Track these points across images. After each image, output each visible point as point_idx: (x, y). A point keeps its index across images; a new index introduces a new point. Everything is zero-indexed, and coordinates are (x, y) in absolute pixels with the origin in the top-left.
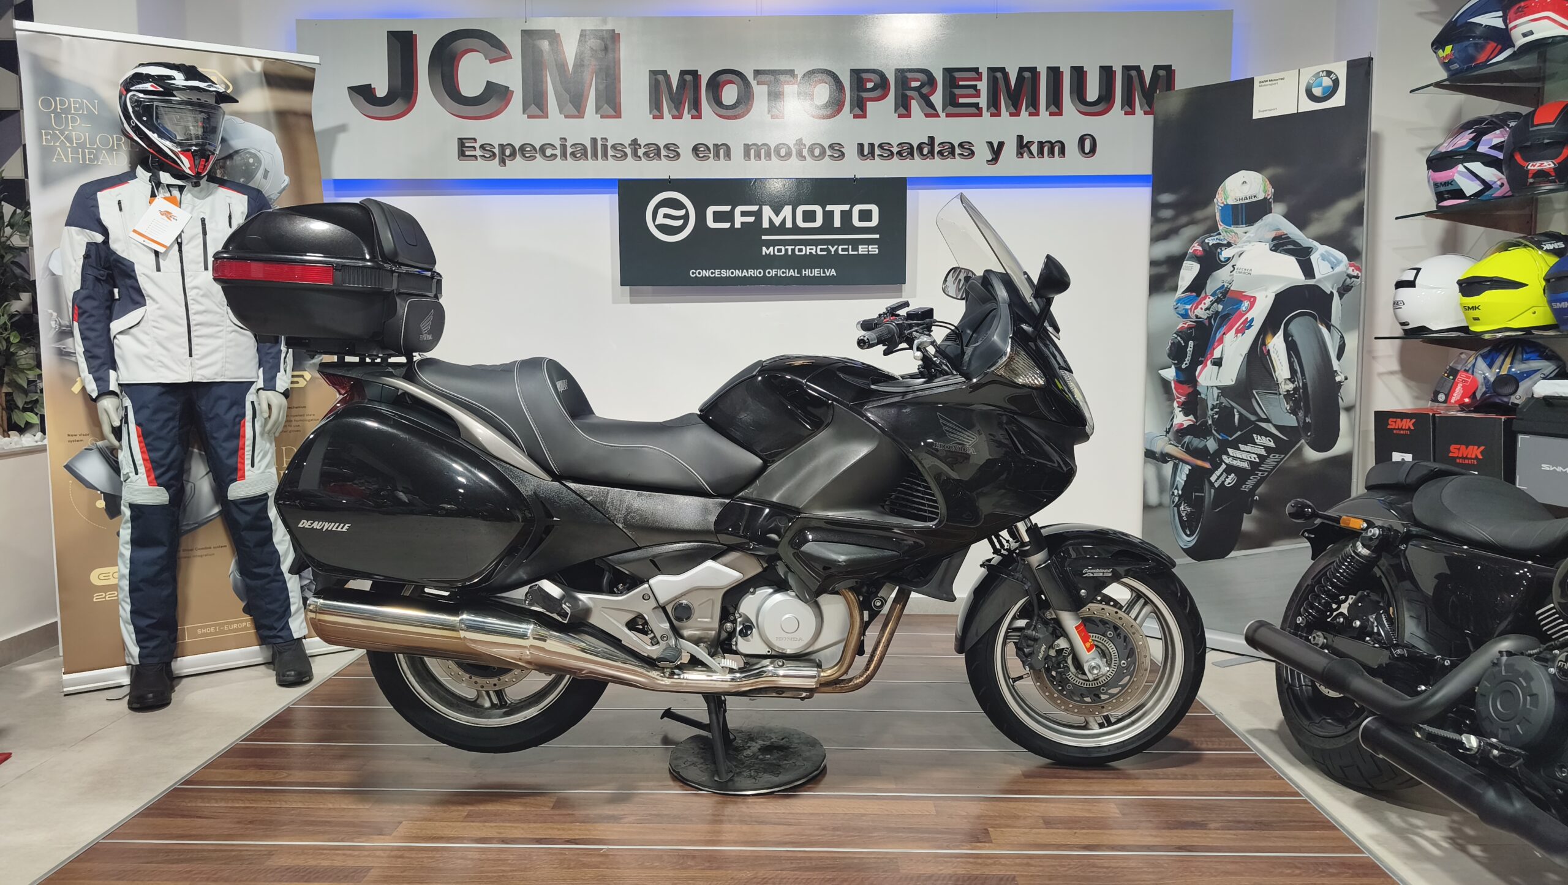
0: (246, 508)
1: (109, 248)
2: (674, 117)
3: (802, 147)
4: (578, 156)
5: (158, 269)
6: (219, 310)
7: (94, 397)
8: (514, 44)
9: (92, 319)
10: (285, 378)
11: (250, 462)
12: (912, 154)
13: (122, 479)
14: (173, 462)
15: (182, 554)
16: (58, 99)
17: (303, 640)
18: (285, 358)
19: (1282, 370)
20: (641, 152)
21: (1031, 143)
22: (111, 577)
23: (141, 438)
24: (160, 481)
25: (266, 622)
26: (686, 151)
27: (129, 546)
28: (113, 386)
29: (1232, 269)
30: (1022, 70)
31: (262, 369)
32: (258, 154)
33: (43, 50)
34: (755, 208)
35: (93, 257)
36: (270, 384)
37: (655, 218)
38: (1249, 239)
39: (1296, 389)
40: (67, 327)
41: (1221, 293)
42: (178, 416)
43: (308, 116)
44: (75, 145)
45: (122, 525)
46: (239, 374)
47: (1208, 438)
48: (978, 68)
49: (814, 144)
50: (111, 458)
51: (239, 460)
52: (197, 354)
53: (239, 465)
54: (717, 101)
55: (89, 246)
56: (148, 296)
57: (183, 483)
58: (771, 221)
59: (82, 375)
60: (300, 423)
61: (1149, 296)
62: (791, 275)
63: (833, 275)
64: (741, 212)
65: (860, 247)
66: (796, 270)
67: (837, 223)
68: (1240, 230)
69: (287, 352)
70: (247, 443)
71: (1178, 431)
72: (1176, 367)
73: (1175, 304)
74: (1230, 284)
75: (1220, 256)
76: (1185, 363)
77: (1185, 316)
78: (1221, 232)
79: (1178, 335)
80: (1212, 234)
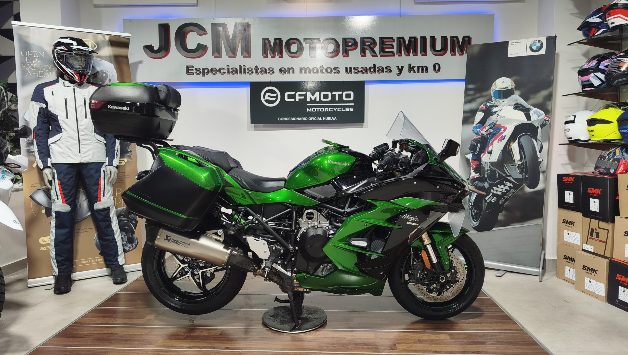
0: (101, 213)
1: (48, 109)
2: (272, 57)
3: (323, 69)
4: (234, 72)
5: (67, 118)
6: (91, 134)
7: (41, 169)
8: (209, 29)
9: (41, 138)
10: (117, 161)
11: (103, 194)
12: (367, 71)
13: (52, 201)
14: (73, 194)
15: (76, 231)
16: (28, 51)
17: (124, 266)
18: (117, 153)
19: (517, 156)
20: (259, 71)
21: (414, 67)
22: (47, 241)
23: (60, 185)
24: (67, 202)
25: (108, 258)
26: (277, 70)
27: (55, 228)
28: (49, 164)
30: (410, 38)
31: (107, 157)
32: (107, 73)
33: (23, 33)
34: (304, 93)
35: (42, 113)
36: (111, 164)
37: (265, 97)
39: (521, 164)
40: (31, 141)
41: (492, 125)
42: (74, 176)
43: (127, 57)
44: (35, 69)
45: (52, 220)
46: (99, 159)
48: (393, 37)
49: (328, 68)
50: (47, 193)
51: (98, 194)
52: (82, 152)
53: (99, 196)
54: (289, 50)
55: (40, 109)
56: (63, 129)
57: (76, 203)
58: (310, 98)
59: (37, 160)
60: (123, 179)
61: (462, 125)
62: (319, 120)
63: (335, 120)
64: (299, 95)
65: (346, 108)
66: (321, 118)
67: (337, 99)
68: (501, 100)
69: (118, 150)
70: (102, 187)
71: (472, 179)
72: (472, 154)
73: (473, 129)
74: (496, 122)
75: (493, 110)
76: (476, 152)
77: (477, 133)
78: (493, 101)
79: (474, 141)
80: (489, 102)
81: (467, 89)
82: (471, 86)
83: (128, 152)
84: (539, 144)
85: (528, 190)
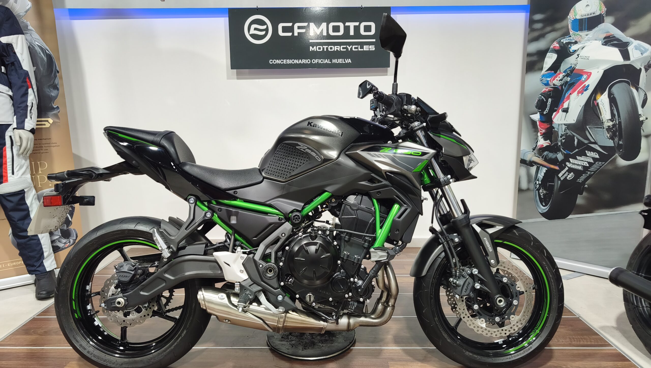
0: (10, 198)
11: (11, 171)
17: (55, 270)
19: (606, 115)
25: (29, 262)
29: (577, 57)
31: (15, 116)
34: (306, 24)
36: (21, 126)
37: (249, 30)
38: (588, 39)
39: (613, 125)
41: (570, 71)
47: (558, 153)
51: (4, 170)
53: (4, 174)
58: (314, 32)
60: (47, 148)
61: (526, 73)
62: (326, 63)
63: (350, 62)
64: (298, 26)
65: (365, 46)
66: (329, 60)
67: (352, 33)
68: (583, 34)
69: (32, 106)
70: (8, 160)
71: (540, 149)
72: (540, 113)
73: (541, 78)
74: (575, 65)
75: (570, 49)
76: (545, 111)
77: (547, 84)
78: (572, 36)
79: (542, 95)
80: (565, 37)
81: (531, 22)
82: (538, 17)
83: (53, 109)
84: (642, 95)
85: (622, 162)
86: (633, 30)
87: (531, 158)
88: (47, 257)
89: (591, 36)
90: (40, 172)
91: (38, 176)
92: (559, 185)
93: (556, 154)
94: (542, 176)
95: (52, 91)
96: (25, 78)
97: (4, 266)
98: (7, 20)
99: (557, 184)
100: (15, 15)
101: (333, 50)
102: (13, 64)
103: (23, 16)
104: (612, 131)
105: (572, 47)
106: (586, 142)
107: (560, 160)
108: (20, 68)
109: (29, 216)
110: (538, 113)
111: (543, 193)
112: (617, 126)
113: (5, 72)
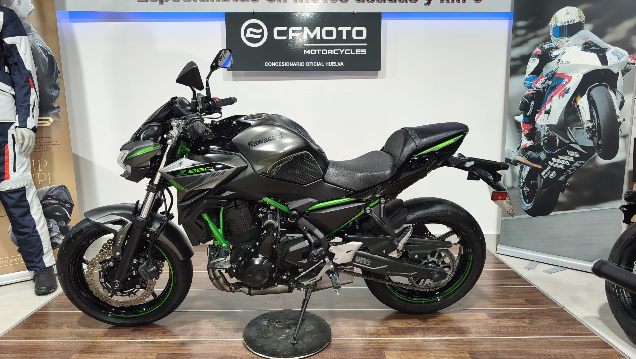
0: (11, 195)
10: (33, 120)
11: (12, 169)
17: (53, 266)
18: (33, 109)
19: (585, 116)
25: (29, 258)
31: (18, 115)
34: (299, 29)
36: (23, 124)
37: (246, 34)
38: (569, 45)
39: (593, 126)
41: (551, 74)
47: (541, 152)
51: (5, 168)
53: (6, 171)
58: (308, 36)
60: (47, 146)
61: (510, 77)
62: (320, 65)
63: (342, 65)
64: (293, 31)
65: (356, 50)
66: (322, 63)
67: (344, 37)
68: (564, 40)
69: (34, 105)
70: (10, 158)
71: (524, 149)
72: (523, 115)
73: (524, 81)
74: (557, 69)
75: (551, 54)
76: (529, 112)
77: (530, 87)
78: (553, 41)
79: (525, 98)
80: (547, 43)
81: (515, 28)
82: (521, 24)
83: (54, 108)
84: (620, 97)
85: (601, 161)
86: (611, 37)
87: (516, 157)
88: (46, 253)
89: (571, 42)
90: (40, 170)
91: (38, 174)
92: (542, 183)
93: (539, 154)
94: (525, 174)
95: (53, 91)
96: (28, 78)
97: (3, 263)
98: (11, 22)
99: (540, 182)
100: (19, 16)
101: (326, 53)
102: (16, 64)
103: (26, 18)
104: (592, 131)
105: (553, 53)
106: (567, 142)
107: (542, 160)
108: (23, 68)
109: (30, 212)
110: (522, 115)
111: (527, 191)
112: (596, 127)
113: (8, 72)
